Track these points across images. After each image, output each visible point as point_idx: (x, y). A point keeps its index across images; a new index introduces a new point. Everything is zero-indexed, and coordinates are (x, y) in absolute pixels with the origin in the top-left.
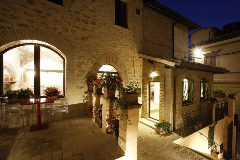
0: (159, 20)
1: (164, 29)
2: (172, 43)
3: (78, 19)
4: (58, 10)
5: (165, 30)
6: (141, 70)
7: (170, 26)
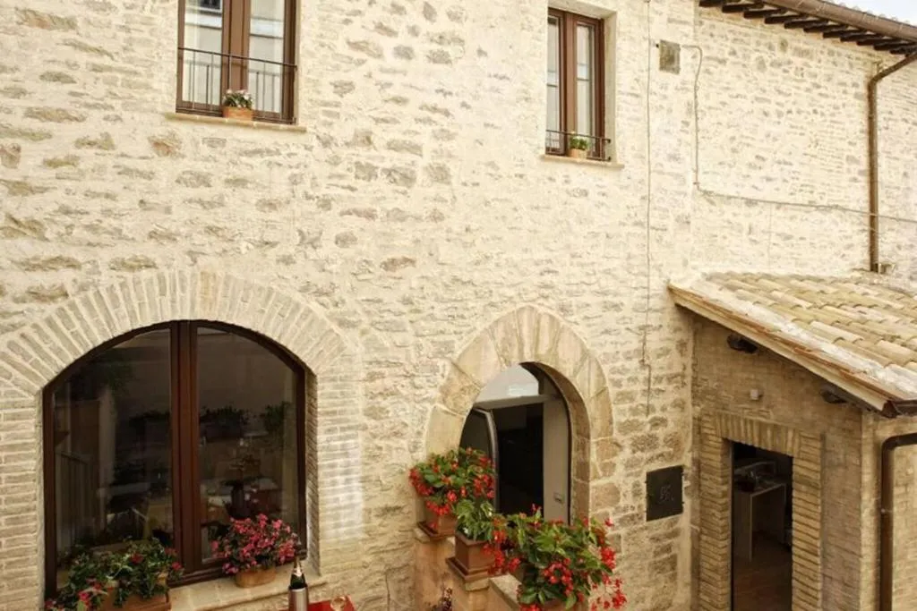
0: (789, 62)
1: (815, 112)
2: (864, 181)
3: (367, 172)
4: (278, 153)
5: (823, 114)
6: (685, 369)
7: (855, 85)
